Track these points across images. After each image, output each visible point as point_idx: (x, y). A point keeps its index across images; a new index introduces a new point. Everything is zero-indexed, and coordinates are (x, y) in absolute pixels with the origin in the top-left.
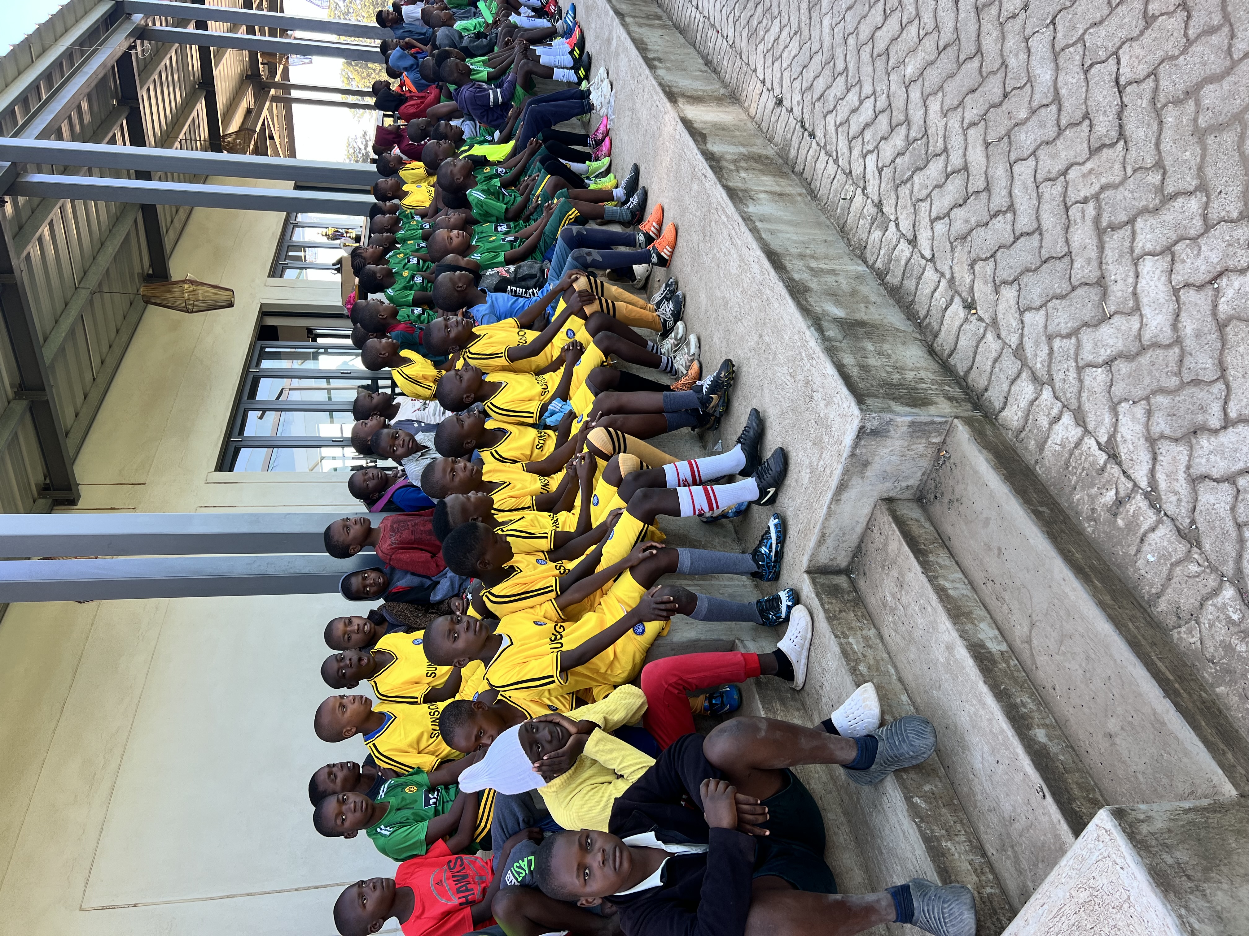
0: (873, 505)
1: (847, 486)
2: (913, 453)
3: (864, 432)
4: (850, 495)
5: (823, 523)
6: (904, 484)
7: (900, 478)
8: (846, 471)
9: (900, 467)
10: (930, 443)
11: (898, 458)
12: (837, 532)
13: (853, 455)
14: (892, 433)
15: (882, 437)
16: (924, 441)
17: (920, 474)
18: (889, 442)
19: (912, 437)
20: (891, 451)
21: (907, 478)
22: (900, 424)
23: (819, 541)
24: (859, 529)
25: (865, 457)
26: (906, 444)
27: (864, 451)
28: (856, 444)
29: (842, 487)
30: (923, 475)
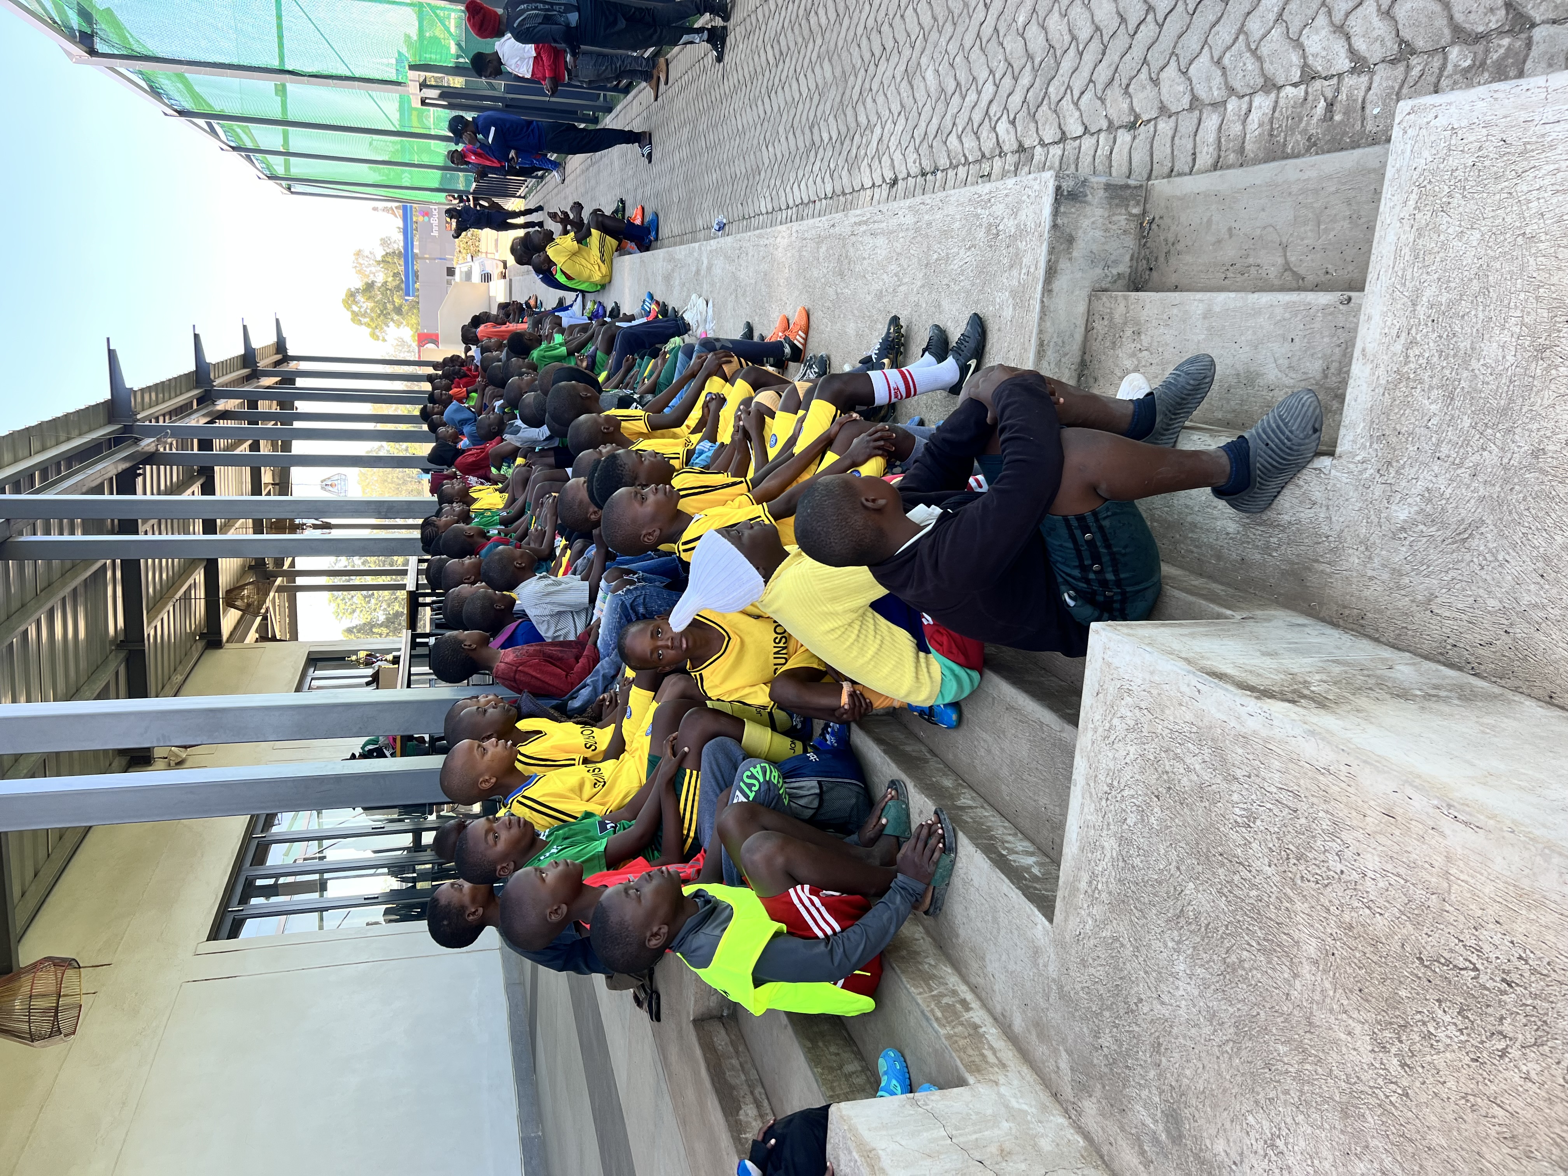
0: (1087, 300)
1: (1055, 272)
2: (1114, 227)
3: (1062, 195)
4: (1061, 283)
5: (1039, 325)
6: (1115, 271)
7: (1109, 263)
8: (1052, 250)
9: (1106, 247)
10: (1131, 215)
11: (1101, 233)
12: (1055, 339)
13: (1055, 226)
14: (1090, 197)
15: (1081, 202)
16: (1123, 211)
17: (1127, 258)
18: (1088, 210)
19: (1110, 204)
20: (1093, 223)
21: (1116, 262)
22: (1095, 186)
23: (1039, 352)
24: (1079, 336)
25: (1068, 230)
26: (1106, 215)
27: (1066, 221)
28: (1056, 213)
29: (1051, 272)
30: (1131, 260)
